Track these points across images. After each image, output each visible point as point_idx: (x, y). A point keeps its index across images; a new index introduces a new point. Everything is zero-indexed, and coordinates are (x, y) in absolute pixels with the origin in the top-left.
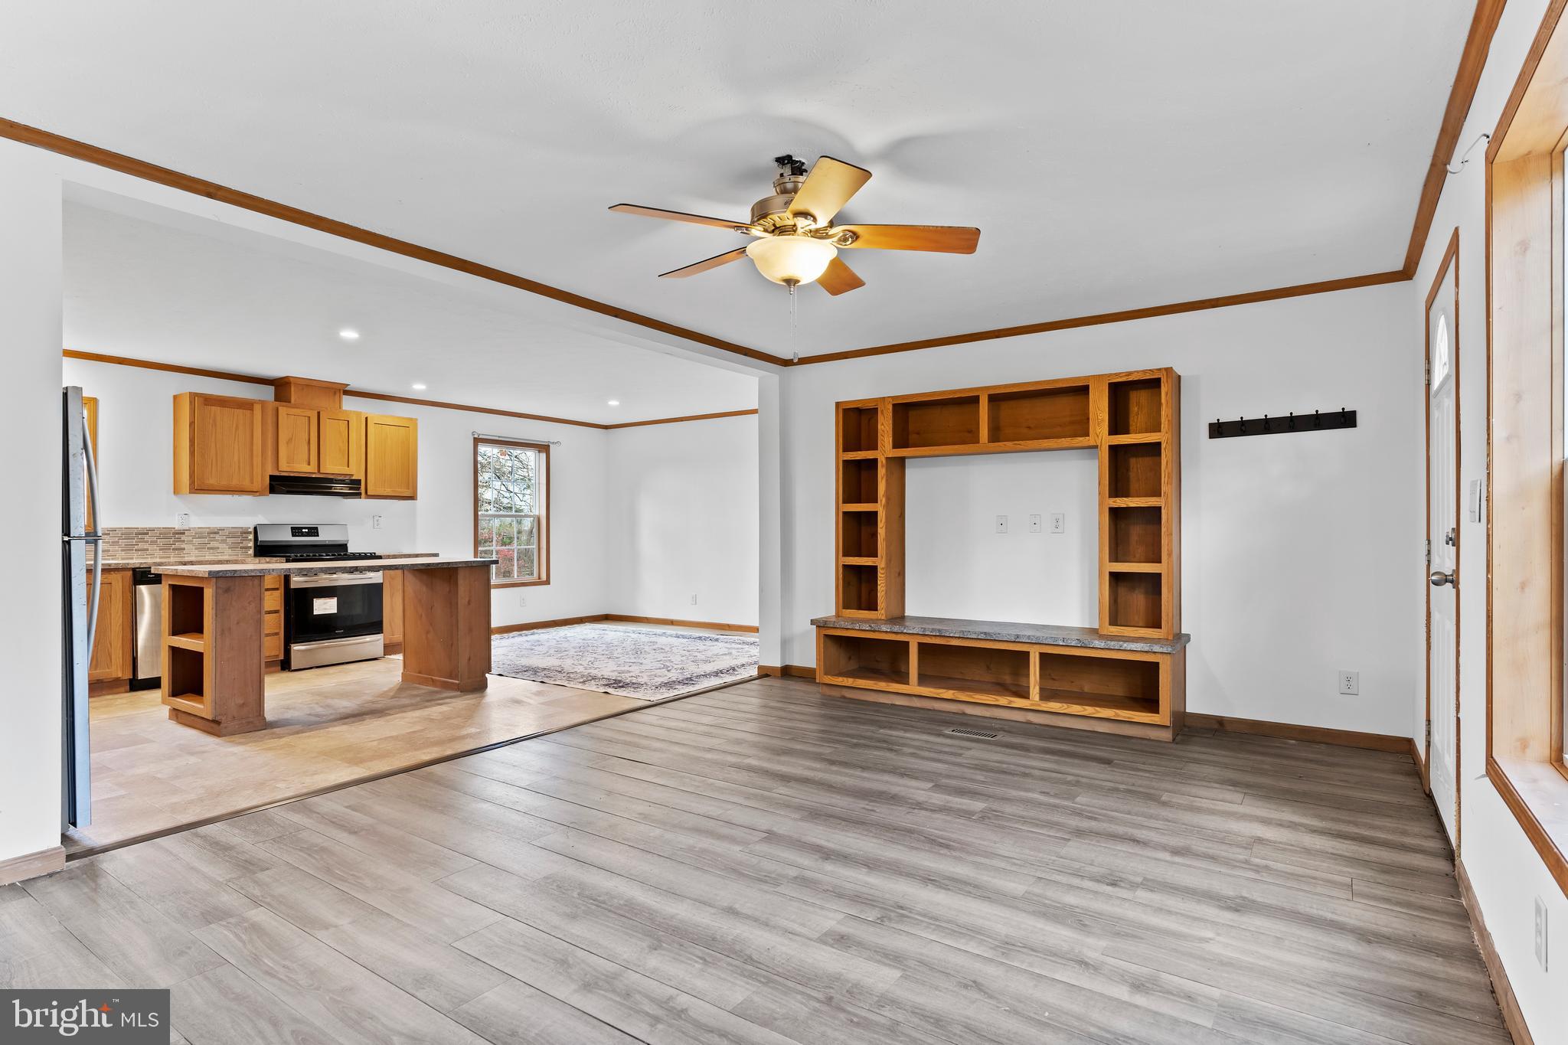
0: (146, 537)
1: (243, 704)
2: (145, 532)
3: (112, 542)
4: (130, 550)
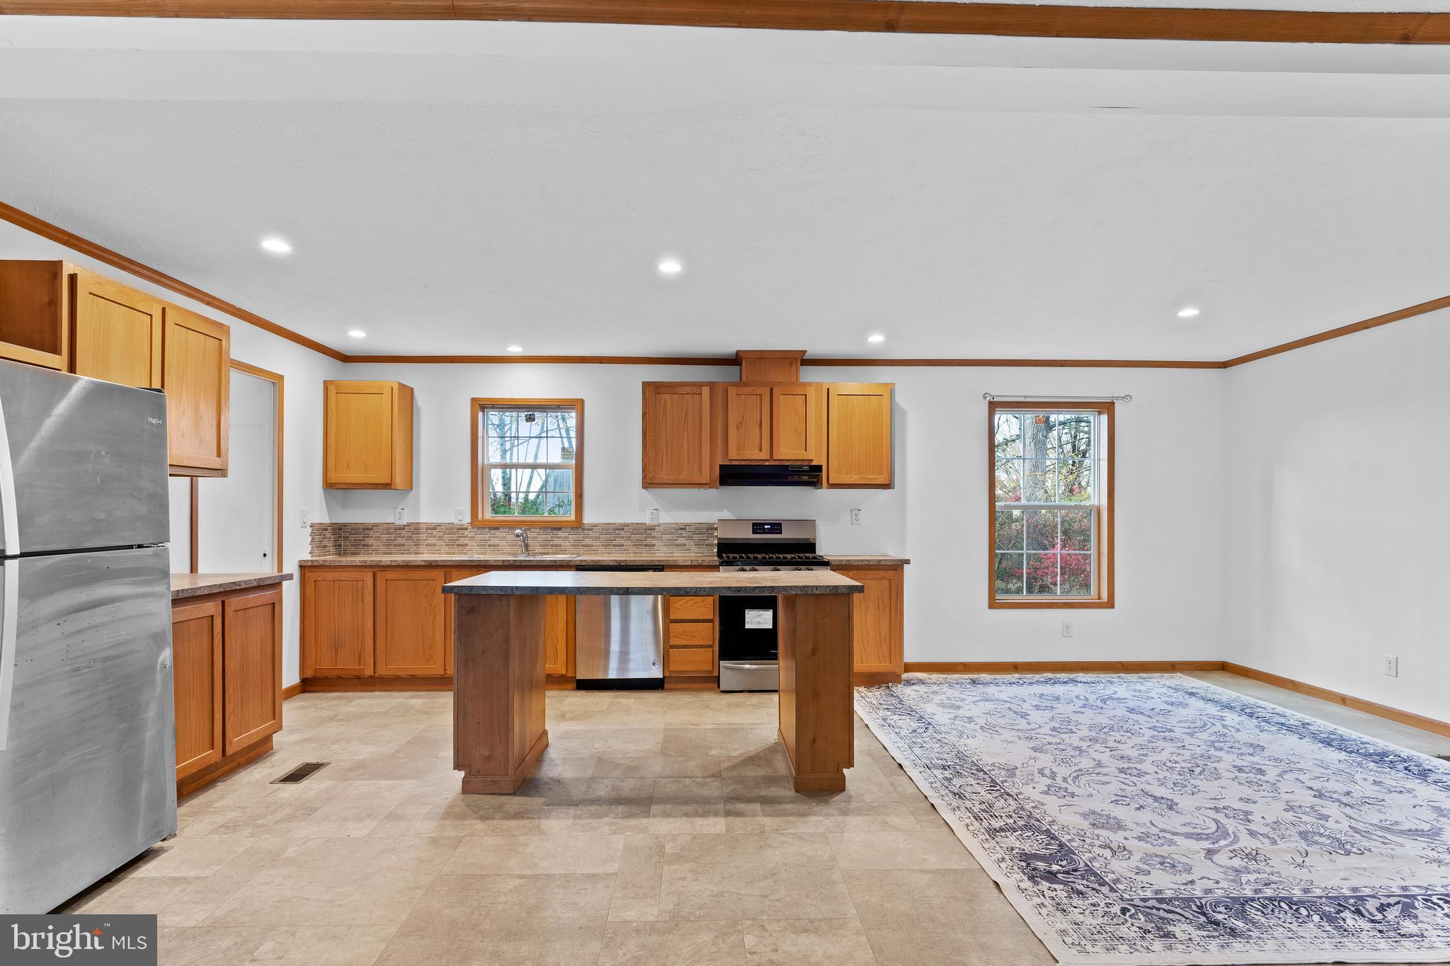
1: (490, 756)
3: (594, 538)
4: (609, 545)
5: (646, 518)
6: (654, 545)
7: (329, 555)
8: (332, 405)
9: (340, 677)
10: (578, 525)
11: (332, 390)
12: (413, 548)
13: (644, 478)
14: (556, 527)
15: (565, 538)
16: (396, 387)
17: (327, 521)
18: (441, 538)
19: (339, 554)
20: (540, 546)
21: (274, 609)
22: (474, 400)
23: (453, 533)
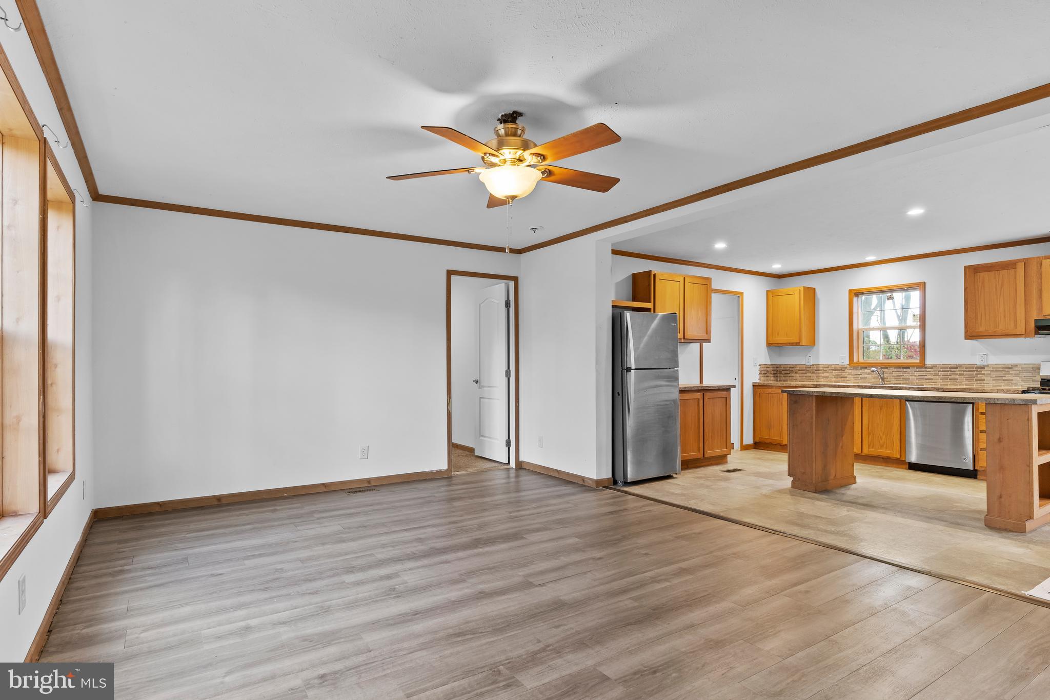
0: (957, 371)
1: (804, 473)
2: (955, 368)
3: (935, 374)
4: (946, 379)
5: (977, 361)
6: (984, 380)
7: (771, 381)
8: (770, 302)
9: (771, 444)
10: (922, 365)
11: (770, 295)
12: (816, 379)
13: (966, 333)
14: (906, 367)
15: (912, 374)
16: (802, 290)
17: (769, 363)
18: (831, 373)
19: (777, 381)
20: (895, 378)
21: (727, 401)
22: (850, 291)
23: (839, 370)
